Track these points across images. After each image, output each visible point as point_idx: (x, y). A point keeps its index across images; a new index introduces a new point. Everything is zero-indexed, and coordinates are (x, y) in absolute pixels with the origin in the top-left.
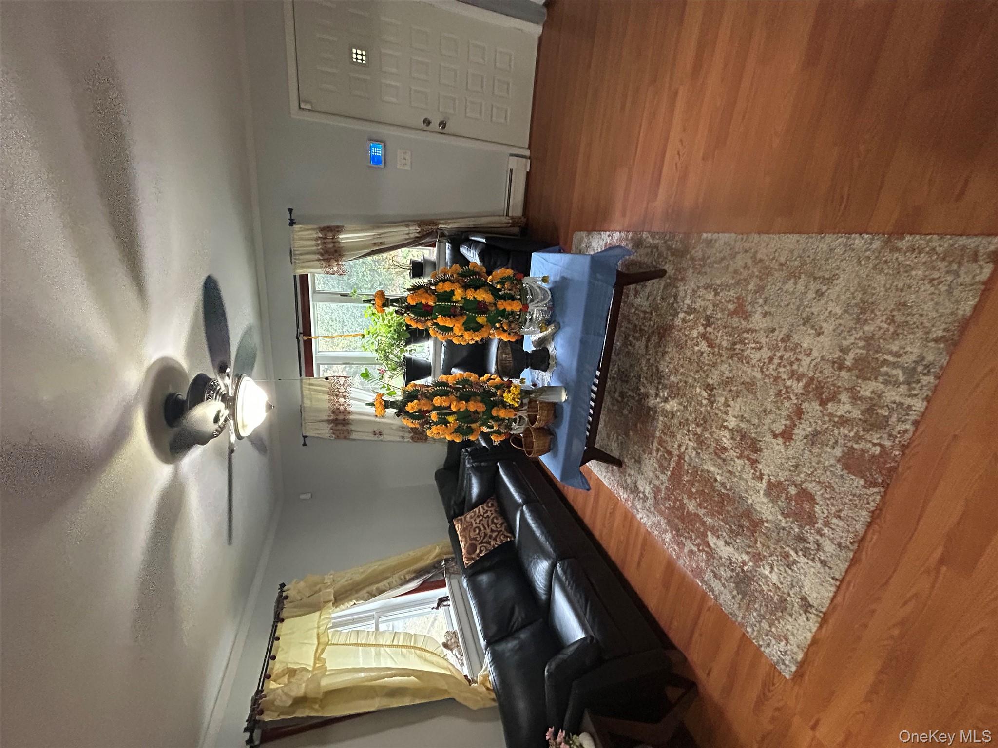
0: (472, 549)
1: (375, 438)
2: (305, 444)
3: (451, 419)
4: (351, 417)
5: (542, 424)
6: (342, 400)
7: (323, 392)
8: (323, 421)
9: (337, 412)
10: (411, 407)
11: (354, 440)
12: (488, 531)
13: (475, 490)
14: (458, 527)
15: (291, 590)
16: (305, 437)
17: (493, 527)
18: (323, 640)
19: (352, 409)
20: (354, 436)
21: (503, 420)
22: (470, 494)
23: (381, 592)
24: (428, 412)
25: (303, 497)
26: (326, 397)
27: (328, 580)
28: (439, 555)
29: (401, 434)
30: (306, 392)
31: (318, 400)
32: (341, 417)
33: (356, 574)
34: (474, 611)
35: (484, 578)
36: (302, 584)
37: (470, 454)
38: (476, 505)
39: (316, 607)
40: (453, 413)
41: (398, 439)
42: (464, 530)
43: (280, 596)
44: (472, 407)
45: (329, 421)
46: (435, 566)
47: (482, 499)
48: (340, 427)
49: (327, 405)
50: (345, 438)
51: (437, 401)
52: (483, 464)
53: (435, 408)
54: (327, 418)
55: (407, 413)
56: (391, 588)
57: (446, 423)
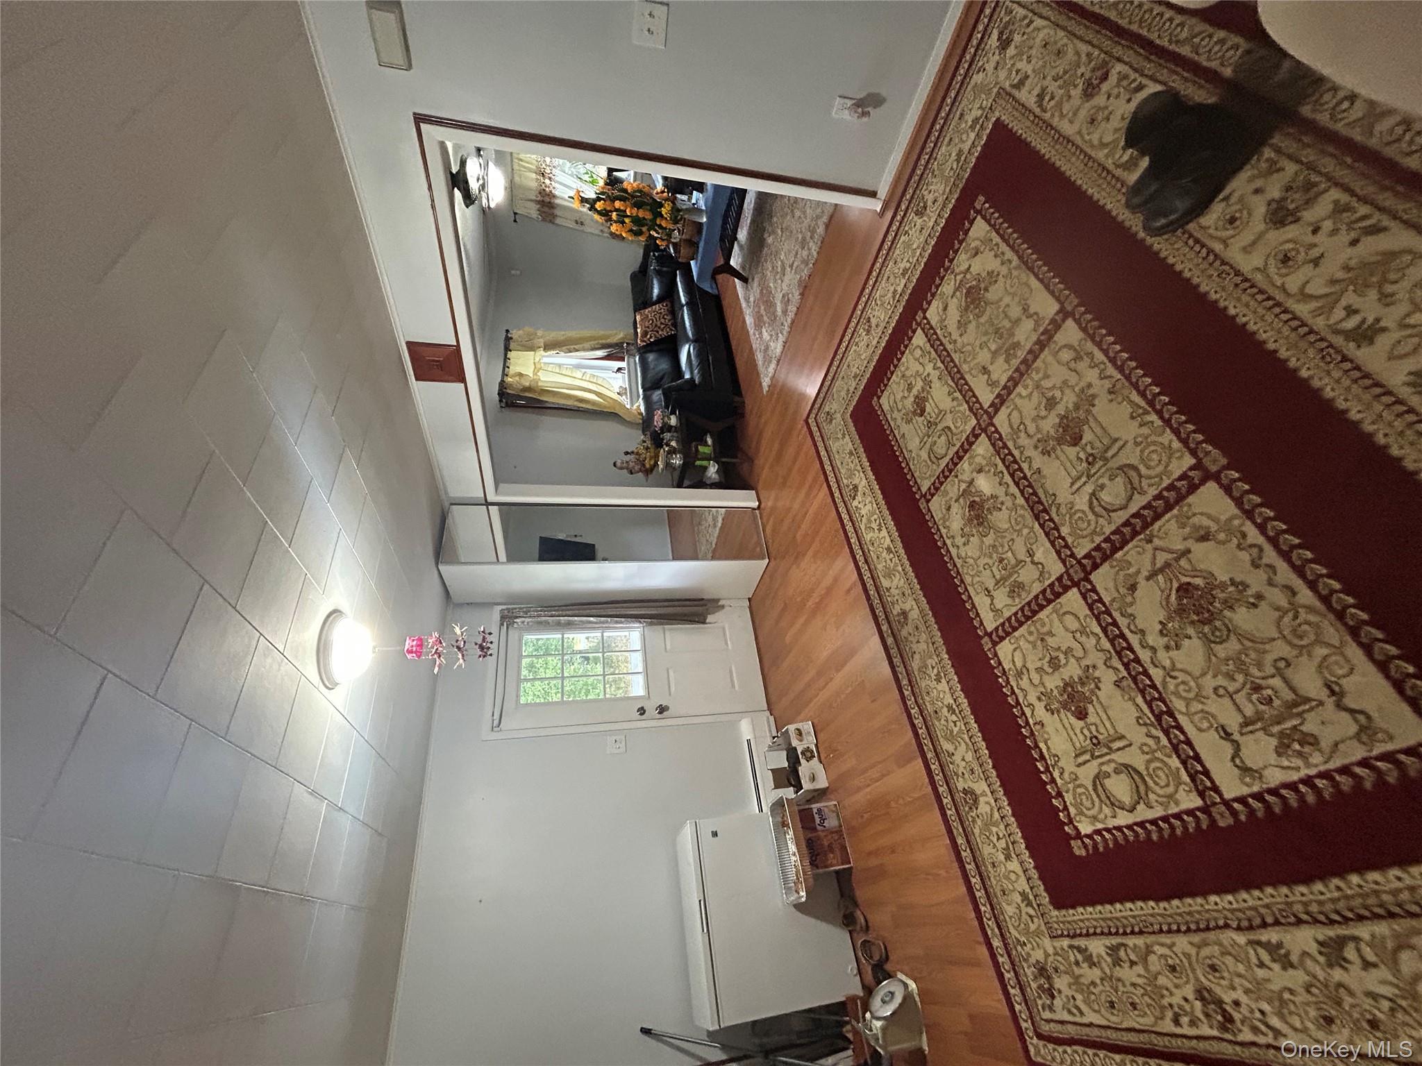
0: (645, 334)
1: (577, 227)
2: (515, 221)
3: (627, 220)
4: (557, 201)
5: (688, 237)
6: (547, 181)
7: (530, 170)
8: (531, 200)
9: (543, 193)
10: (599, 205)
11: (557, 225)
12: (659, 323)
13: (656, 291)
14: (638, 318)
15: (515, 334)
16: (515, 214)
17: (663, 321)
18: (538, 366)
19: (556, 193)
20: (558, 221)
21: (665, 228)
22: (652, 294)
23: (577, 351)
24: (611, 211)
25: (513, 272)
26: (534, 176)
27: (540, 333)
28: (623, 338)
29: (601, 228)
30: (516, 167)
31: (526, 178)
32: (547, 199)
33: (560, 335)
34: (639, 374)
35: (651, 357)
36: (521, 332)
37: (657, 258)
38: (655, 303)
39: (532, 348)
40: (628, 216)
41: (597, 232)
42: (642, 320)
43: (507, 336)
44: (641, 214)
45: (538, 202)
46: (619, 345)
47: (660, 299)
48: (546, 209)
49: (534, 185)
50: (551, 221)
51: (617, 204)
52: (665, 269)
53: (616, 210)
54: (534, 198)
55: (596, 210)
56: (584, 350)
57: (623, 222)
